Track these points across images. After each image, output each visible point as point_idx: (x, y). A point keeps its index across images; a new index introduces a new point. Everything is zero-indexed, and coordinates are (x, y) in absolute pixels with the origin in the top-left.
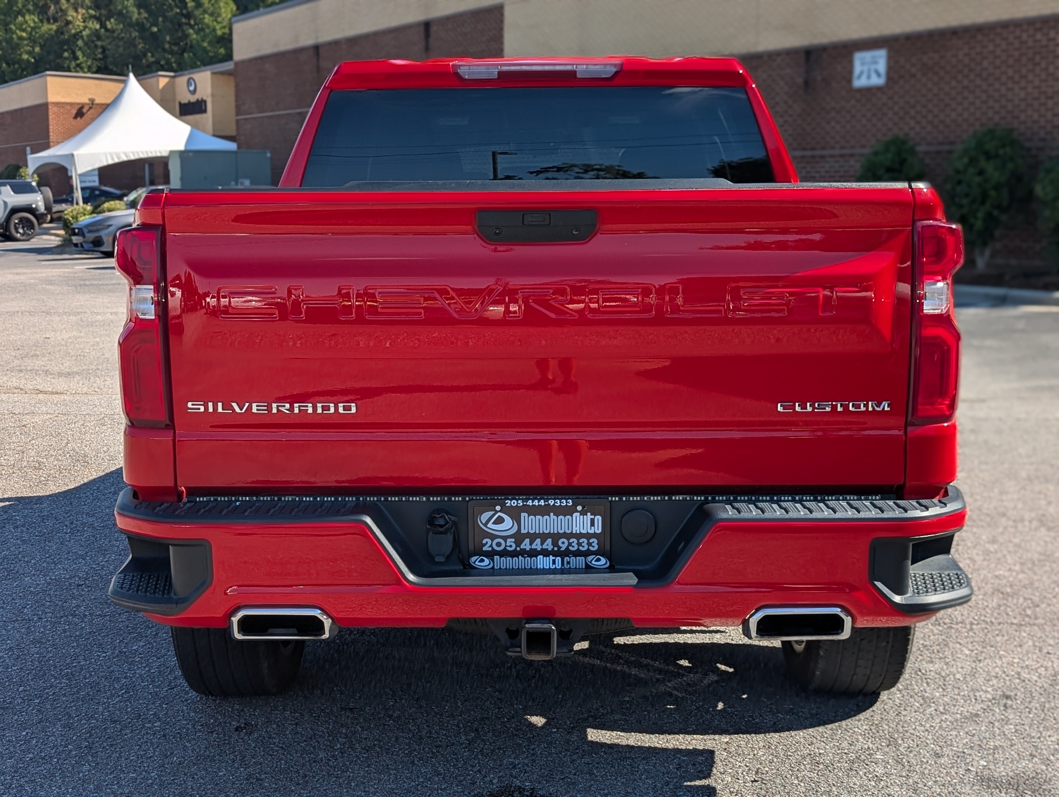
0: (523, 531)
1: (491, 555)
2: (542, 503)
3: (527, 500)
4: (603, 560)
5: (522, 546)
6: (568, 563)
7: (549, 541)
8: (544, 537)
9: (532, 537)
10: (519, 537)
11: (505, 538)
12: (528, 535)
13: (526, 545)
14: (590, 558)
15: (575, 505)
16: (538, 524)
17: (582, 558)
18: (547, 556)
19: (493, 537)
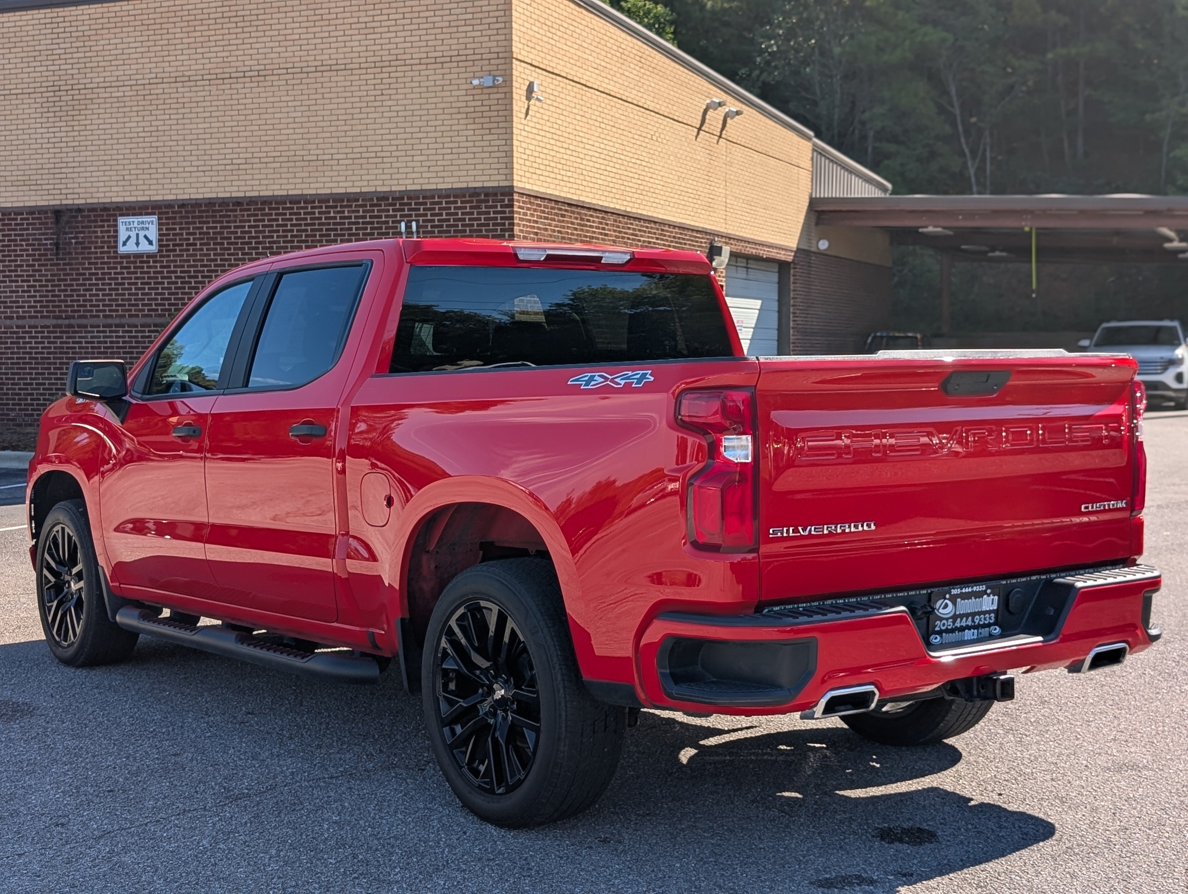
0: (957, 613)
1: (940, 633)
2: (970, 590)
3: (961, 589)
4: (998, 629)
5: (956, 625)
6: (980, 634)
7: (970, 618)
8: (967, 615)
9: (961, 616)
10: (955, 617)
11: (947, 619)
12: (959, 616)
13: (958, 624)
14: (992, 628)
15: (986, 589)
16: (966, 606)
17: (987, 629)
18: (969, 629)
19: (941, 619)
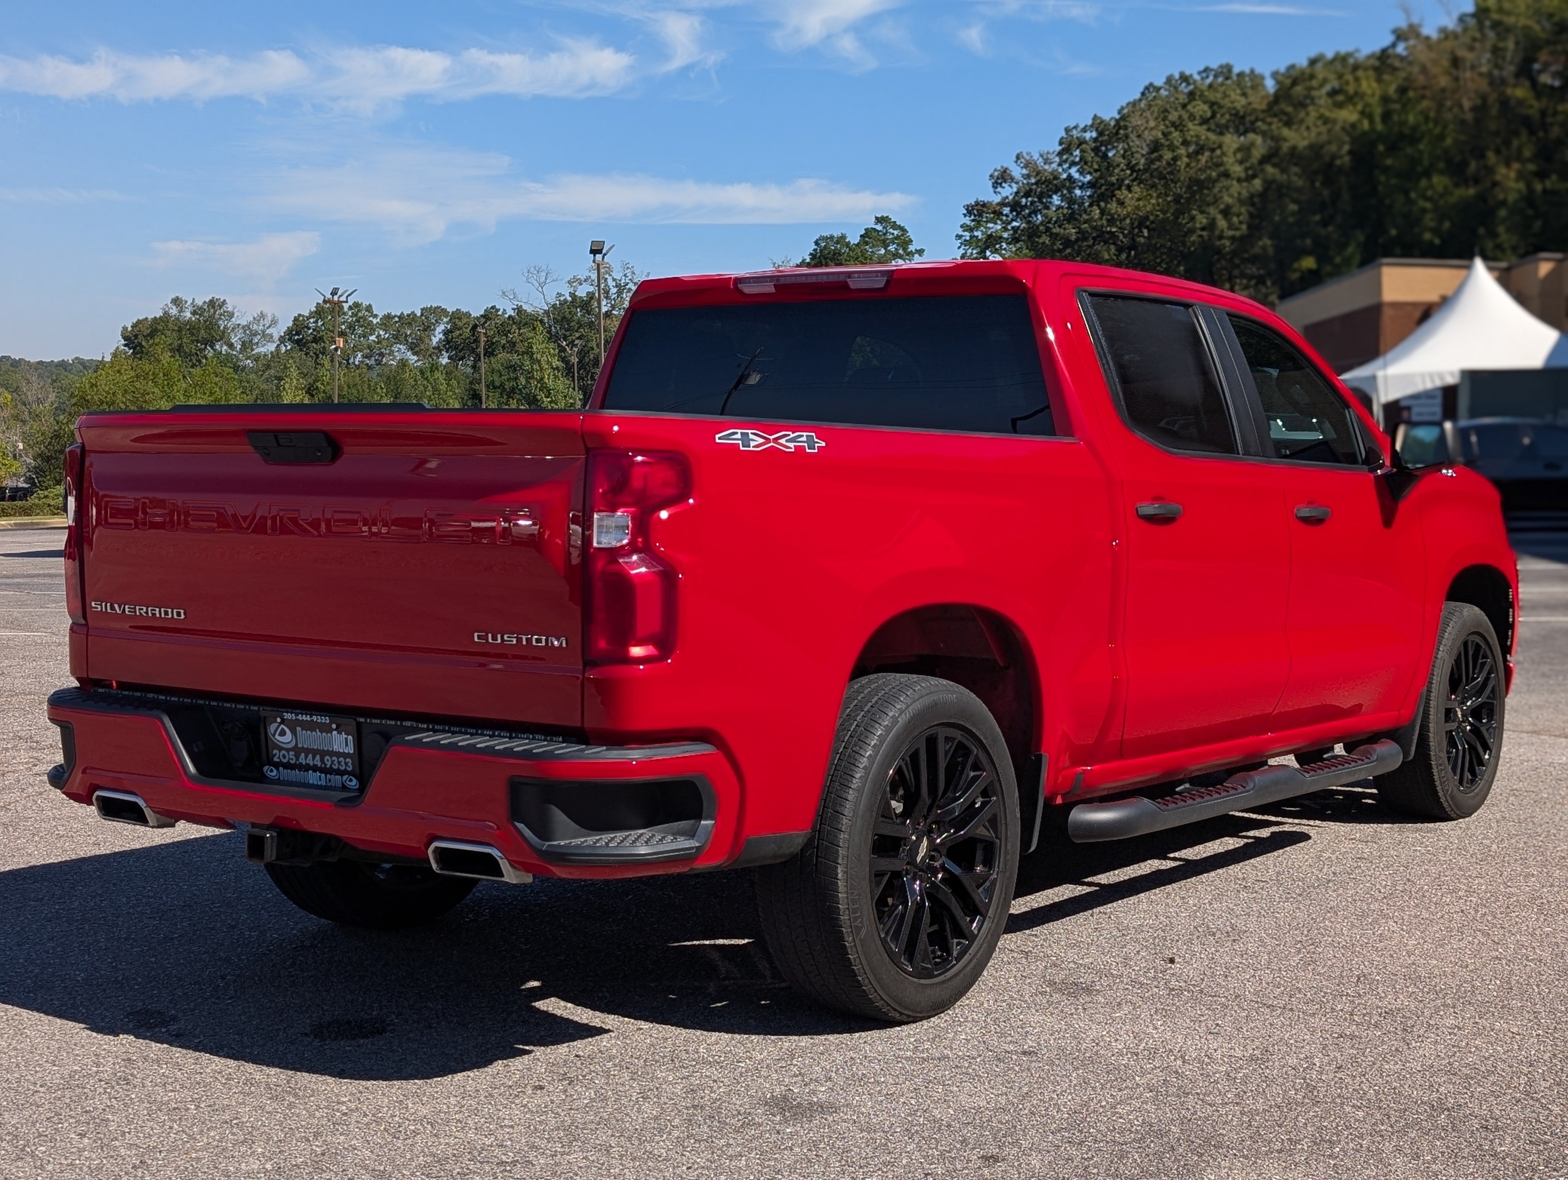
0: (300, 746)
1: (277, 765)
2: (308, 718)
3: (297, 715)
4: (354, 782)
5: (300, 761)
6: (330, 780)
7: (318, 757)
8: (315, 752)
9: (307, 751)
10: (297, 750)
11: (288, 750)
12: (303, 750)
13: (302, 759)
14: (345, 777)
15: (331, 723)
16: (311, 739)
17: (339, 777)
18: (315, 771)
19: (280, 749)
